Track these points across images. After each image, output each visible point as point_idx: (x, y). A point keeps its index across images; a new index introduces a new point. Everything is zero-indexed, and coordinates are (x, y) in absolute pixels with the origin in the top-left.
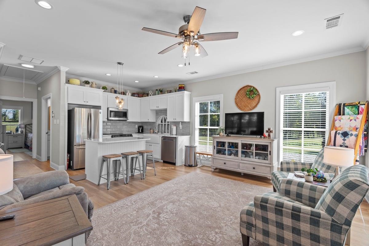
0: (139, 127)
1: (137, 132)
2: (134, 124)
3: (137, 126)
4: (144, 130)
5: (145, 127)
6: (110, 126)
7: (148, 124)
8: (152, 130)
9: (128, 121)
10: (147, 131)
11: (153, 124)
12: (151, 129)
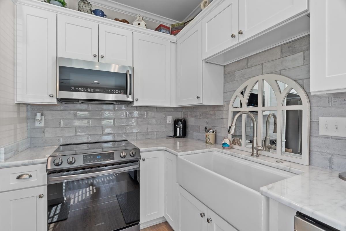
0: (176, 122)
1: (172, 134)
2: (162, 115)
3: (170, 120)
4: (189, 130)
5: (191, 122)
6: (86, 121)
7: (198, 113)
8: (211, 135)
9: (135, 104)
10: (196, 134)
11: (214, 114)
12: (207, 130)
